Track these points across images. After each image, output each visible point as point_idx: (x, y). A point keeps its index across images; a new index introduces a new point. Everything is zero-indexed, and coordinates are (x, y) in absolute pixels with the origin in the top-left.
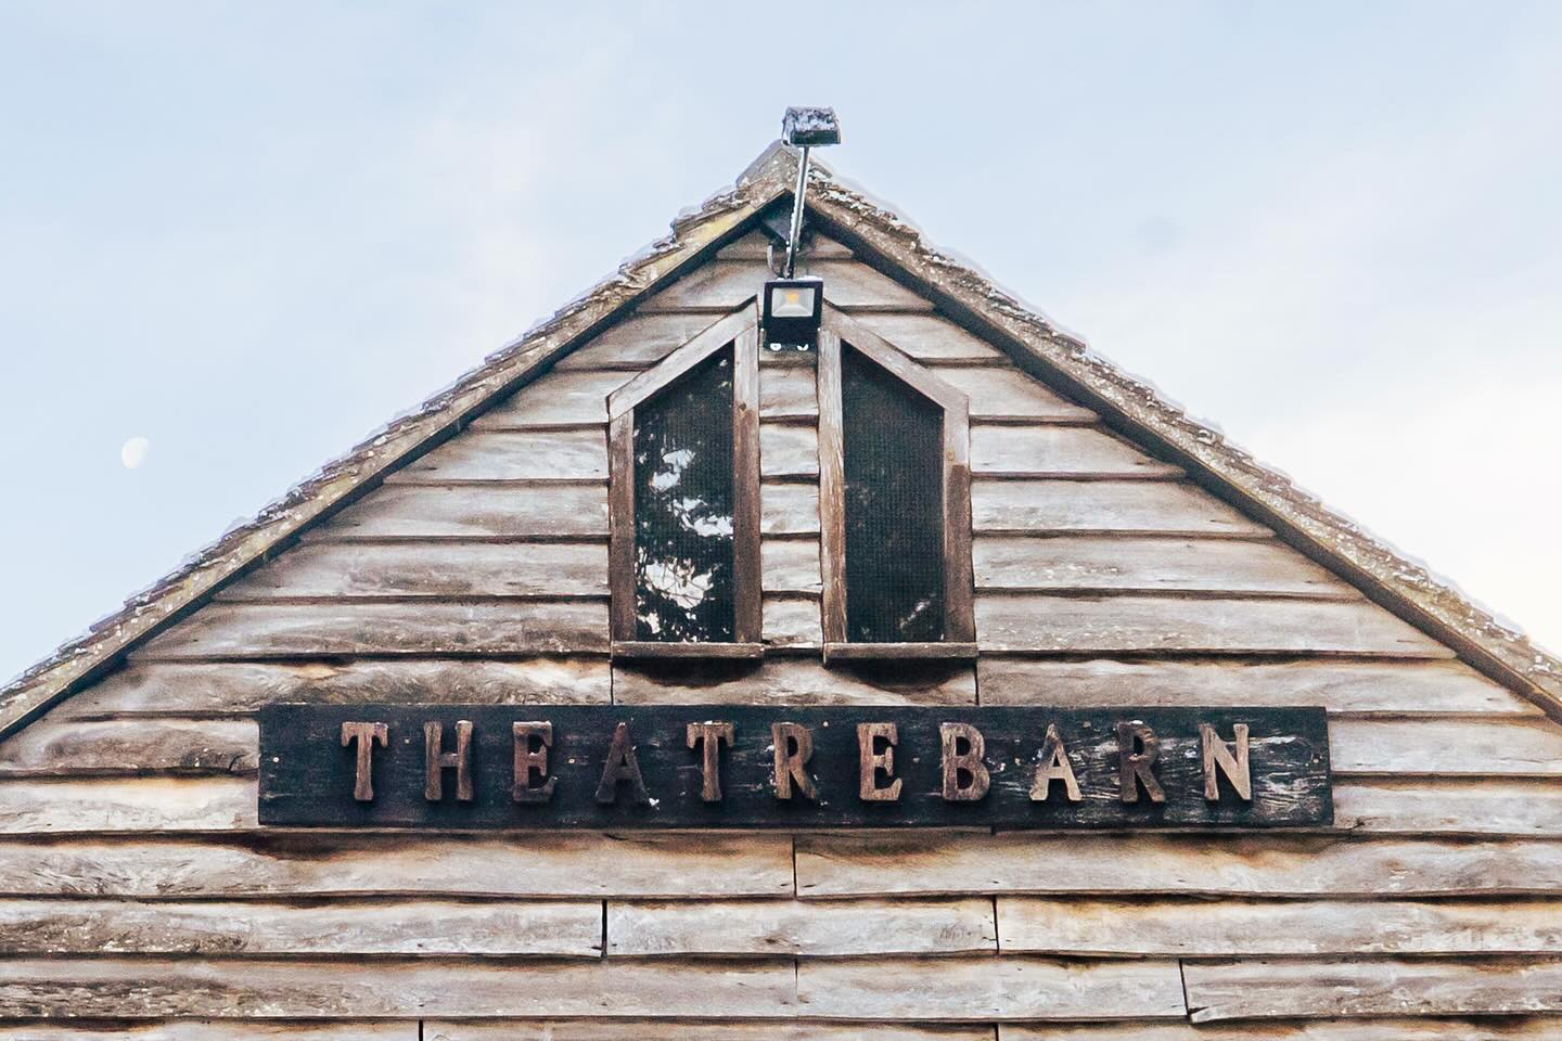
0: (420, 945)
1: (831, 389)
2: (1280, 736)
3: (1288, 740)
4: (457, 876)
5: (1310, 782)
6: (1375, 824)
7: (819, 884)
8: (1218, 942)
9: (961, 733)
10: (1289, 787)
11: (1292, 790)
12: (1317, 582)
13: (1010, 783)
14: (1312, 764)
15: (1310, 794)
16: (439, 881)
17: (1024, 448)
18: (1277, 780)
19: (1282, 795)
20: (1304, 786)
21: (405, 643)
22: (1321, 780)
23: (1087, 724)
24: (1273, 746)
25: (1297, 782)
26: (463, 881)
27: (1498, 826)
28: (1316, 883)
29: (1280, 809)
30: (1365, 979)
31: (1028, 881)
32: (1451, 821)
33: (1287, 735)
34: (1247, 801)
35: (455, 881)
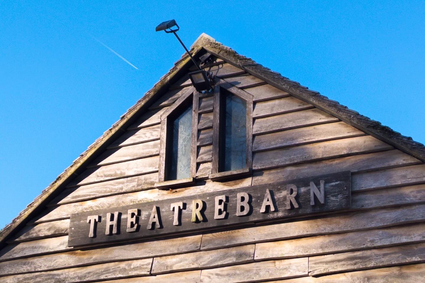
0: (106, 276)
1: (217, 101)
2: (335, 182)
3: (337, 183)
4: (117, 255)
5: (343, 195)
6: (367, 206)
7: (207, 246)
8: (318, 249)
9: (243, 195)
10: (337, 198)
11: (338, 199)
12: (351, 132)
13: (256, 208)
14: (344, 189)
15: (344, 199)
16: (112, 258)
17: (268, 107)
18: (333, 196)
19: (334, 201)
20: (341, 197)
21: (109, 192)
22: (346, 194)
23: (279, 187)
24: (332, 186)
25: (339, 196)
26: (117, 256)
27: (407, 201)
28: (348, 227)
29: (333, 205)
30: (364, 256)
31: (263, 237)
32: (392, 202)
33: (337, 181)
34: (323, 204)
35: (116, 257)
